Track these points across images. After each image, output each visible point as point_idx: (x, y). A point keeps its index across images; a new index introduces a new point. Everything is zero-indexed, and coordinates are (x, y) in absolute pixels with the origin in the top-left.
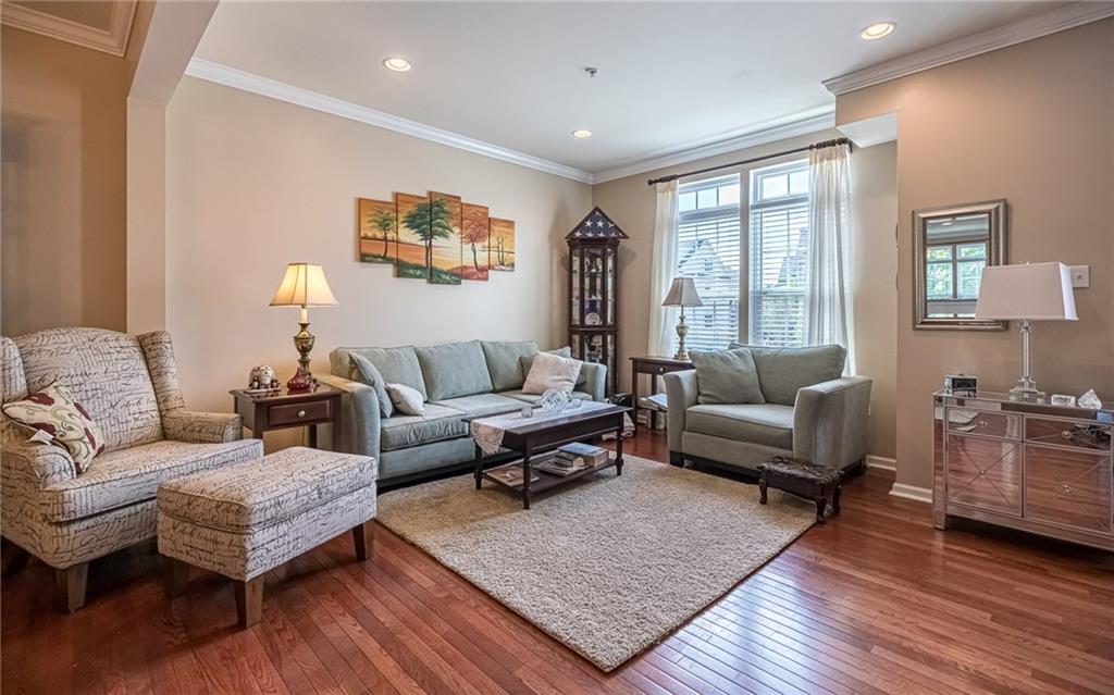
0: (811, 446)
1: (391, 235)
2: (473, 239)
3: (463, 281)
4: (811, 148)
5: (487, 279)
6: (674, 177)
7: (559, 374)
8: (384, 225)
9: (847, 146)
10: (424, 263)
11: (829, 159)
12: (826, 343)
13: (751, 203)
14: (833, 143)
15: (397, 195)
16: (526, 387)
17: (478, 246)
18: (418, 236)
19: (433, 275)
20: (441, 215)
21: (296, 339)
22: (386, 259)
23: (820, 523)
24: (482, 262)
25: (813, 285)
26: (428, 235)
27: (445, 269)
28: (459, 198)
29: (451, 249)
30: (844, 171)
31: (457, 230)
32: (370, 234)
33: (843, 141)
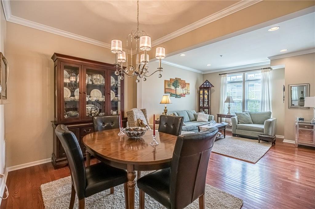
0: (268, 132)
1: (170, 88)
2: (183, 88)
3: (181, 97)
4: (261, 69)
5: (185, 96)
6: (226, 74)
7: (205, 117)
8: (169, 86)
9: (270, 69)
10: (175, 93)
11: (266, 72)
12: (265, 111)
13: (246, 80)
14: (267, 68)
15: (171, 79)
16: (197, 120)
17: (184, 89)
18: (174, 88)
19: (177, 96)
20: (178, 83)
21: (164, 110)
22: (169, 93)
23: (272, 146)
24: (184, 93)
25: (262, 98)
26: (176, 87)
27: (178, 94)
28: (180, 79)
29: (180, 91)
30: (269, 74)
31: (180, 86)
32: (167, 88)
33: (270, 68)
